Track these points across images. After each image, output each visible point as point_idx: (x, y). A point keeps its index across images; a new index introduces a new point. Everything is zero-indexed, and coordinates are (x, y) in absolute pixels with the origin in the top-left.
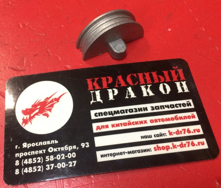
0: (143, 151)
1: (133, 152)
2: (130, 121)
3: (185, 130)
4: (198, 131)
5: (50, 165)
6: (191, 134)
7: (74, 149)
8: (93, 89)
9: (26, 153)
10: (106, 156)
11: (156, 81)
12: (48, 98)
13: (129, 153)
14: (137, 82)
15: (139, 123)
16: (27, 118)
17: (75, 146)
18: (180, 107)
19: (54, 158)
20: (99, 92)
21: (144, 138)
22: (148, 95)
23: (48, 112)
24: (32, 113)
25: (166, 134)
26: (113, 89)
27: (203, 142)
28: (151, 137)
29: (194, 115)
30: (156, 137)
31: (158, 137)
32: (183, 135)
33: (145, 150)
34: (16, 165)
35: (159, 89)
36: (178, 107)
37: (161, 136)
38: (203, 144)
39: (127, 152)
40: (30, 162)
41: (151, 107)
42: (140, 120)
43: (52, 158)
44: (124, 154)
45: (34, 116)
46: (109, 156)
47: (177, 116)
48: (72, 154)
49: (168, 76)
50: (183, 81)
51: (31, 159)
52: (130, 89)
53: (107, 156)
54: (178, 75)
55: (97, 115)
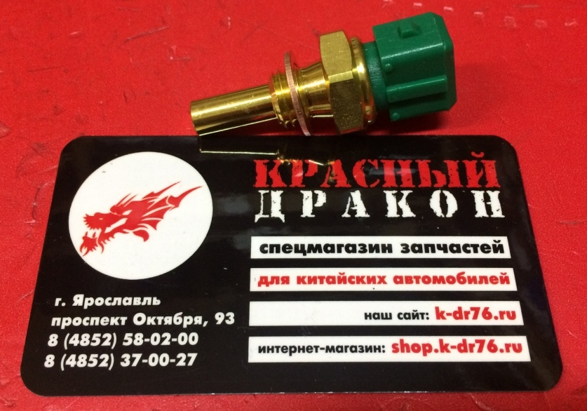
0: (364, 349)
1: (340, 349)
2: (344, 273)
3: (476, 310)
4: (512, 316)
5: (131, 356)
6: (492, 322)
7: (196, 323)
8: (268, 186)
9: (79, 319)
10: (270, 351)
11: (426, 183)
12: (153, 195)
13: (329, 349)
14: (378, 181)
15: (365, 280)
16: (94, 235)
17: (200, 318)
18: (476, 251)
19: (143, 339)
20: (281, 195)
21: (370, 319)
22: (398, 216)
23: (149, 229)
24: (109, 226)
25: (427, 314)
26: (316, 192)
27: (520, 345)
28: (391, 318)
29: (507, 275)
30: (401, 319)
31: (406, 319)
32: (470, 322)
33: (371, 347)
34: (50, 344)
35: (429, 202)
36: (469, 252)
37: (414, 318)
38: (518, 349)
39: (325, 347)
40: (85, 342)
41: (402, 245)
42: (368, 275)
43: (139, 339)
44: (317, 351)
45: (111, 234)
46: (278, 352)
47: (463, 273)
48: (188, 335)
49: (458, 173)
50: (493, 190)
51: (88, 336)
52: (356, 196)
53: (273, 352)
54: (481, 173)
55: (266, 249)
